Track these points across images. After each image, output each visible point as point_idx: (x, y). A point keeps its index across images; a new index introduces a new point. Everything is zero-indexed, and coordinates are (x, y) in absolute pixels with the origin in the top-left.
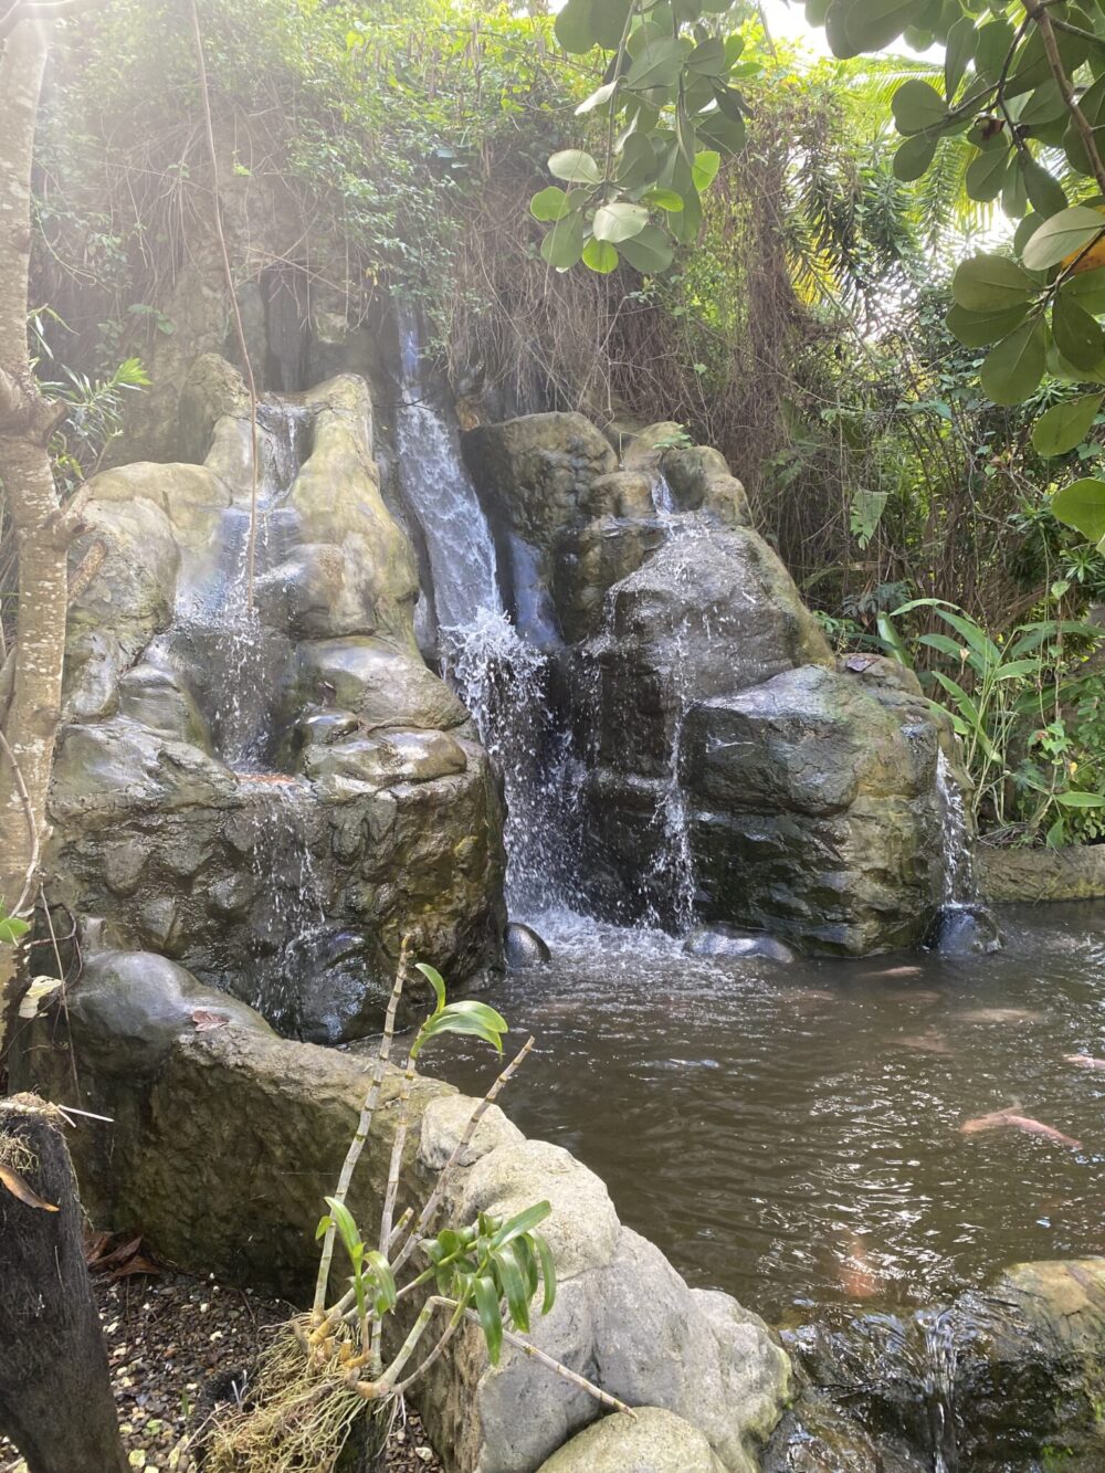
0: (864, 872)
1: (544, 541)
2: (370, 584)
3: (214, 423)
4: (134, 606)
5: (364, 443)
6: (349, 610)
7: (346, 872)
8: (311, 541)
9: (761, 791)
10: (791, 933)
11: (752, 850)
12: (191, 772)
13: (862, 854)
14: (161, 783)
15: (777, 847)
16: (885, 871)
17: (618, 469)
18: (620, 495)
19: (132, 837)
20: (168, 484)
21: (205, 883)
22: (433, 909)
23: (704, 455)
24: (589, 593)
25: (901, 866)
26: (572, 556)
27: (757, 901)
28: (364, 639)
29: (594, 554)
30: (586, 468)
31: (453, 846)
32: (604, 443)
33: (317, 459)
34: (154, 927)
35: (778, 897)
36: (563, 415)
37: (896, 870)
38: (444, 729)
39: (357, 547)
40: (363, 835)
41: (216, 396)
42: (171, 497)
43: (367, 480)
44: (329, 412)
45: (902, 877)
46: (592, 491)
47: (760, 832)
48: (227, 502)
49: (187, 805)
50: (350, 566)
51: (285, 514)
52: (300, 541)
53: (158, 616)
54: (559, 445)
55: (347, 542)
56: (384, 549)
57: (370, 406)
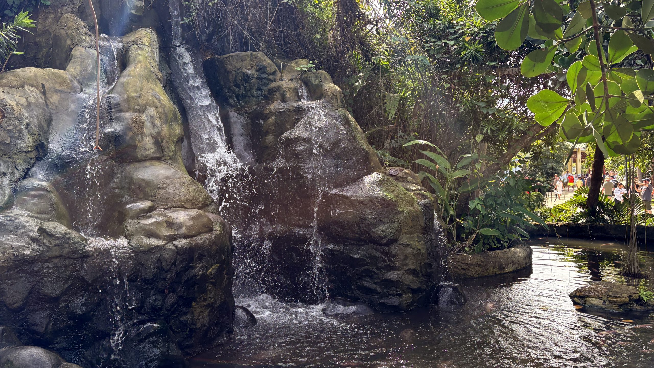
0: (405, 271)
1: (246, 113)
2: (159, 133)
3: (72, 49)
4: (24, 145)
5: (155, 62)
6: (147, 147)
7: (149, 289)
8: (127, 111)
9: (357, 234)
10: (373, 302)
11: (354, 262)
12: (58, 238)
13: (404, 263)
14: (40, 246)
15: (366, 261)
16: (414, 270)
17: (281, 80)
18: (284, 92)
19: (21, 277)
20: (45, 79)
21: (66, 301)
22: (197, 304)
23: (322, 74)
24: (270, 138)
25: (421, 267)
26: (261, 121)
27: (357, 287)
28: (156, 162)
29: (272, 119)
30: (265, 78)
31: (207, 270)
32: (274, 67)
33: (130, 70)
34: (36, 328)
35: (366, 284)
36: (254, 53)
37: (419, 269)
38: (200, 208)
39: (152, 114)
40: (158, 268)
41: (72, 35)
42: (47, 86)
43: (157, 81)
44: (135, 46)
45: (421, 272)
46: (270, 90)
47: (358, 253)
48: (79, 90)
49: (56, 257)
50: (149, 124)
51: (112, 97)
52: (121, 111)
53: (38, 151)
54: (252, 67)
55: (146, 112)
56: (166, 117)
57: (157, 44)
